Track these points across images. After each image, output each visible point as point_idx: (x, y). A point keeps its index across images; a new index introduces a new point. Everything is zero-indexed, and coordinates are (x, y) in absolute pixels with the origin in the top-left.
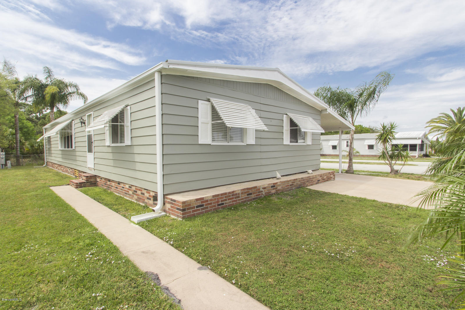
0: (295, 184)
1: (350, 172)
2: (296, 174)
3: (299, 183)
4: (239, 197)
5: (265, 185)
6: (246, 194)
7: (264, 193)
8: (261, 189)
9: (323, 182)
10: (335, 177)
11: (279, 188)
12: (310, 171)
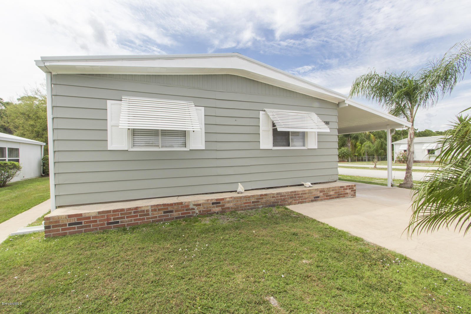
0: (264, 200)
1: (406, 185)
2: (287, 186)
3: (273, 200)
4: (148, 215)
5: (198, 201)
6: (162, 212)
7: (197, 212)
8: (191, 206)
9: (325, 199)
10: (355, 193)
11: (227, 205)
12: (308, 184)
